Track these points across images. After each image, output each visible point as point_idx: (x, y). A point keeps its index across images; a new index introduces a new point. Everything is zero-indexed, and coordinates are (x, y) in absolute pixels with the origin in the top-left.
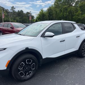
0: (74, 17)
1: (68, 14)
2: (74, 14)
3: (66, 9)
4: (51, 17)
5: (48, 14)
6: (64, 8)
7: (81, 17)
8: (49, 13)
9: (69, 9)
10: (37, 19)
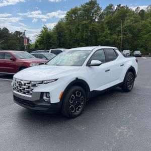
0: (99, 40)
1: (89, 34)
2: (100, 34)
3: (86, 26)
4: (63, 39)
5: (57, 35)
6: (83, 25)
7: (110, 40)
8: (59, 33)
9: (90, 27)
10: (38, 44)
